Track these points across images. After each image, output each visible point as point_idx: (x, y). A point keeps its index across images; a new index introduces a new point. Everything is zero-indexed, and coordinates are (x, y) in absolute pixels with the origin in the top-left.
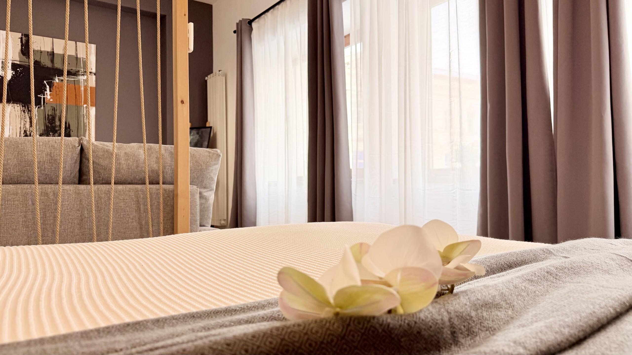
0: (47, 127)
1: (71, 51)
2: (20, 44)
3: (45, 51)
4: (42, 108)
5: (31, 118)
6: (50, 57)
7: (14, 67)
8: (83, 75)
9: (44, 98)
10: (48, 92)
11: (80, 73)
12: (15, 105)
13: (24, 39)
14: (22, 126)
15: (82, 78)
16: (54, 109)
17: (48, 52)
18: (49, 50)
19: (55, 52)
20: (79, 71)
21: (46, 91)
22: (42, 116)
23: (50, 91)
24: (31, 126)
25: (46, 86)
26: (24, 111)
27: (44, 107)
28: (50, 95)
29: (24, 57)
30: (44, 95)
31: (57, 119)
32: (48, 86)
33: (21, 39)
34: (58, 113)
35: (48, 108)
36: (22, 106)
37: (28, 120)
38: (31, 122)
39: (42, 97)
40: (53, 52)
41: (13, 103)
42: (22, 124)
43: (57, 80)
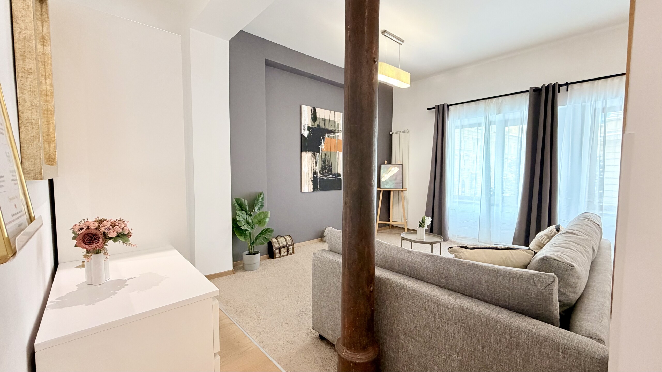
0: (322, 166)
1: (332, 119)
2: (311, 114)
3: (321, 118)
4: (320, 154)
5: (316, 161)
6: (324, 121)
7: (309, 128)
8: (337, 132)
9: (321, 148)
10: (323, 144)
11: (336, 132)
12: (309, 153)
13: (313, 110)
14: (312, 166)
15: (337, 134)
16: (325, 155)
17: (323, 119)
18: (323, 117)
19: (326, 119)
20: (335, 130)
21: (322, 143)
22: (320, 159)
23: (324, 143)
24: (316, 166)
25: (322, 141)
26: (313, 157)
27: (321, 153)
28: (324, 146)
29: (313, 122)
30: (321, 146)
31: (326, 161)
32: (323, 140)
33: (312, 110)
34: (327, 157)
35: (323, 154)
36: (312, 154)
37: (315, 162)
38: (316, 163)
39: (320, 147)
40: (325, 118)
41: (308, 152)
42: (312, 165)
43: (326, 136)
